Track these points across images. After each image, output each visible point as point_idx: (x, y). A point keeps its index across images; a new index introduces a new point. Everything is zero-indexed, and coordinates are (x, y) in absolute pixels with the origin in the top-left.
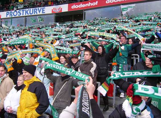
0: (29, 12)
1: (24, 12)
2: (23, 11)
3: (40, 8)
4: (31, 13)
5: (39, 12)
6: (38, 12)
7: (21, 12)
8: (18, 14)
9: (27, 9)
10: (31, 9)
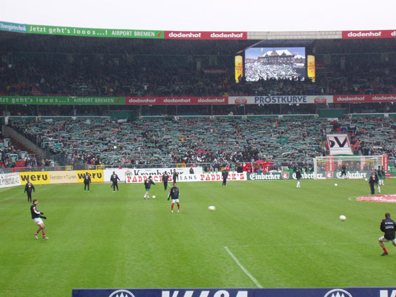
0: (286, 99)
1: (280, 99)
2: (278, 98)
3: (300, 97)
4: (290, 100)
5: (300, 100)
6: (297, 100)
7: (277, 99)
8: (272, 100)
9: (284, 97)
10: (290, 97)
